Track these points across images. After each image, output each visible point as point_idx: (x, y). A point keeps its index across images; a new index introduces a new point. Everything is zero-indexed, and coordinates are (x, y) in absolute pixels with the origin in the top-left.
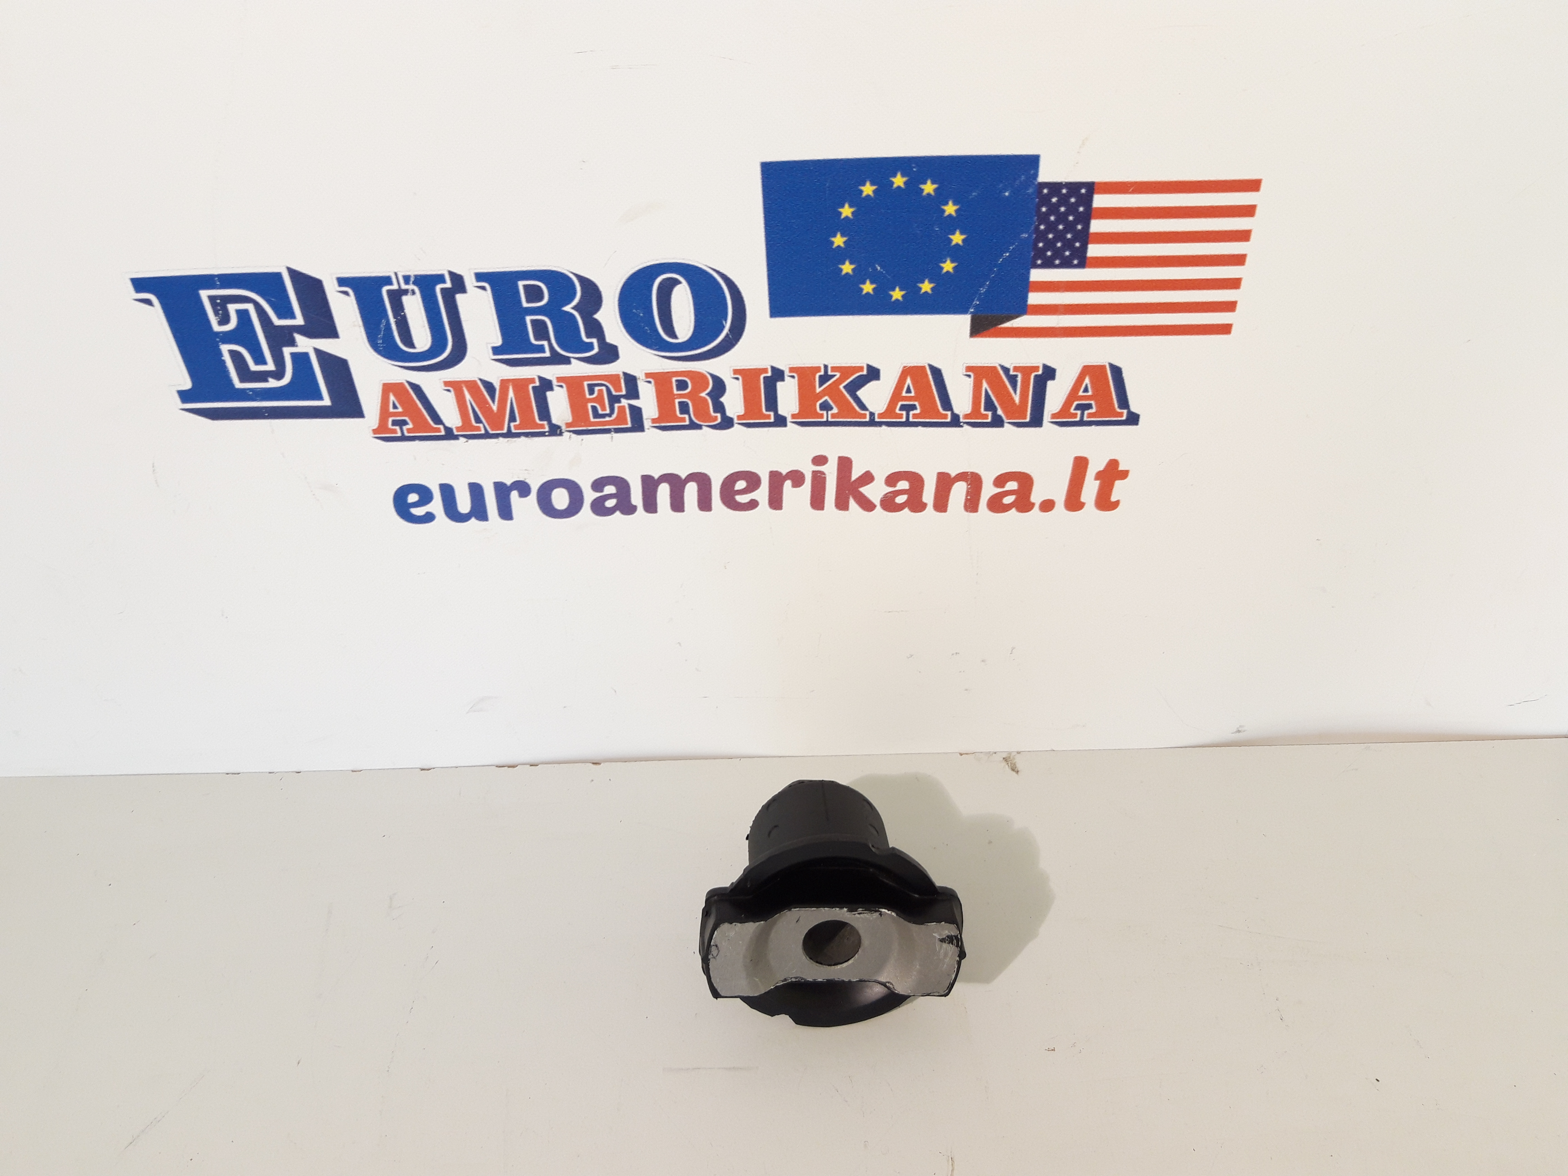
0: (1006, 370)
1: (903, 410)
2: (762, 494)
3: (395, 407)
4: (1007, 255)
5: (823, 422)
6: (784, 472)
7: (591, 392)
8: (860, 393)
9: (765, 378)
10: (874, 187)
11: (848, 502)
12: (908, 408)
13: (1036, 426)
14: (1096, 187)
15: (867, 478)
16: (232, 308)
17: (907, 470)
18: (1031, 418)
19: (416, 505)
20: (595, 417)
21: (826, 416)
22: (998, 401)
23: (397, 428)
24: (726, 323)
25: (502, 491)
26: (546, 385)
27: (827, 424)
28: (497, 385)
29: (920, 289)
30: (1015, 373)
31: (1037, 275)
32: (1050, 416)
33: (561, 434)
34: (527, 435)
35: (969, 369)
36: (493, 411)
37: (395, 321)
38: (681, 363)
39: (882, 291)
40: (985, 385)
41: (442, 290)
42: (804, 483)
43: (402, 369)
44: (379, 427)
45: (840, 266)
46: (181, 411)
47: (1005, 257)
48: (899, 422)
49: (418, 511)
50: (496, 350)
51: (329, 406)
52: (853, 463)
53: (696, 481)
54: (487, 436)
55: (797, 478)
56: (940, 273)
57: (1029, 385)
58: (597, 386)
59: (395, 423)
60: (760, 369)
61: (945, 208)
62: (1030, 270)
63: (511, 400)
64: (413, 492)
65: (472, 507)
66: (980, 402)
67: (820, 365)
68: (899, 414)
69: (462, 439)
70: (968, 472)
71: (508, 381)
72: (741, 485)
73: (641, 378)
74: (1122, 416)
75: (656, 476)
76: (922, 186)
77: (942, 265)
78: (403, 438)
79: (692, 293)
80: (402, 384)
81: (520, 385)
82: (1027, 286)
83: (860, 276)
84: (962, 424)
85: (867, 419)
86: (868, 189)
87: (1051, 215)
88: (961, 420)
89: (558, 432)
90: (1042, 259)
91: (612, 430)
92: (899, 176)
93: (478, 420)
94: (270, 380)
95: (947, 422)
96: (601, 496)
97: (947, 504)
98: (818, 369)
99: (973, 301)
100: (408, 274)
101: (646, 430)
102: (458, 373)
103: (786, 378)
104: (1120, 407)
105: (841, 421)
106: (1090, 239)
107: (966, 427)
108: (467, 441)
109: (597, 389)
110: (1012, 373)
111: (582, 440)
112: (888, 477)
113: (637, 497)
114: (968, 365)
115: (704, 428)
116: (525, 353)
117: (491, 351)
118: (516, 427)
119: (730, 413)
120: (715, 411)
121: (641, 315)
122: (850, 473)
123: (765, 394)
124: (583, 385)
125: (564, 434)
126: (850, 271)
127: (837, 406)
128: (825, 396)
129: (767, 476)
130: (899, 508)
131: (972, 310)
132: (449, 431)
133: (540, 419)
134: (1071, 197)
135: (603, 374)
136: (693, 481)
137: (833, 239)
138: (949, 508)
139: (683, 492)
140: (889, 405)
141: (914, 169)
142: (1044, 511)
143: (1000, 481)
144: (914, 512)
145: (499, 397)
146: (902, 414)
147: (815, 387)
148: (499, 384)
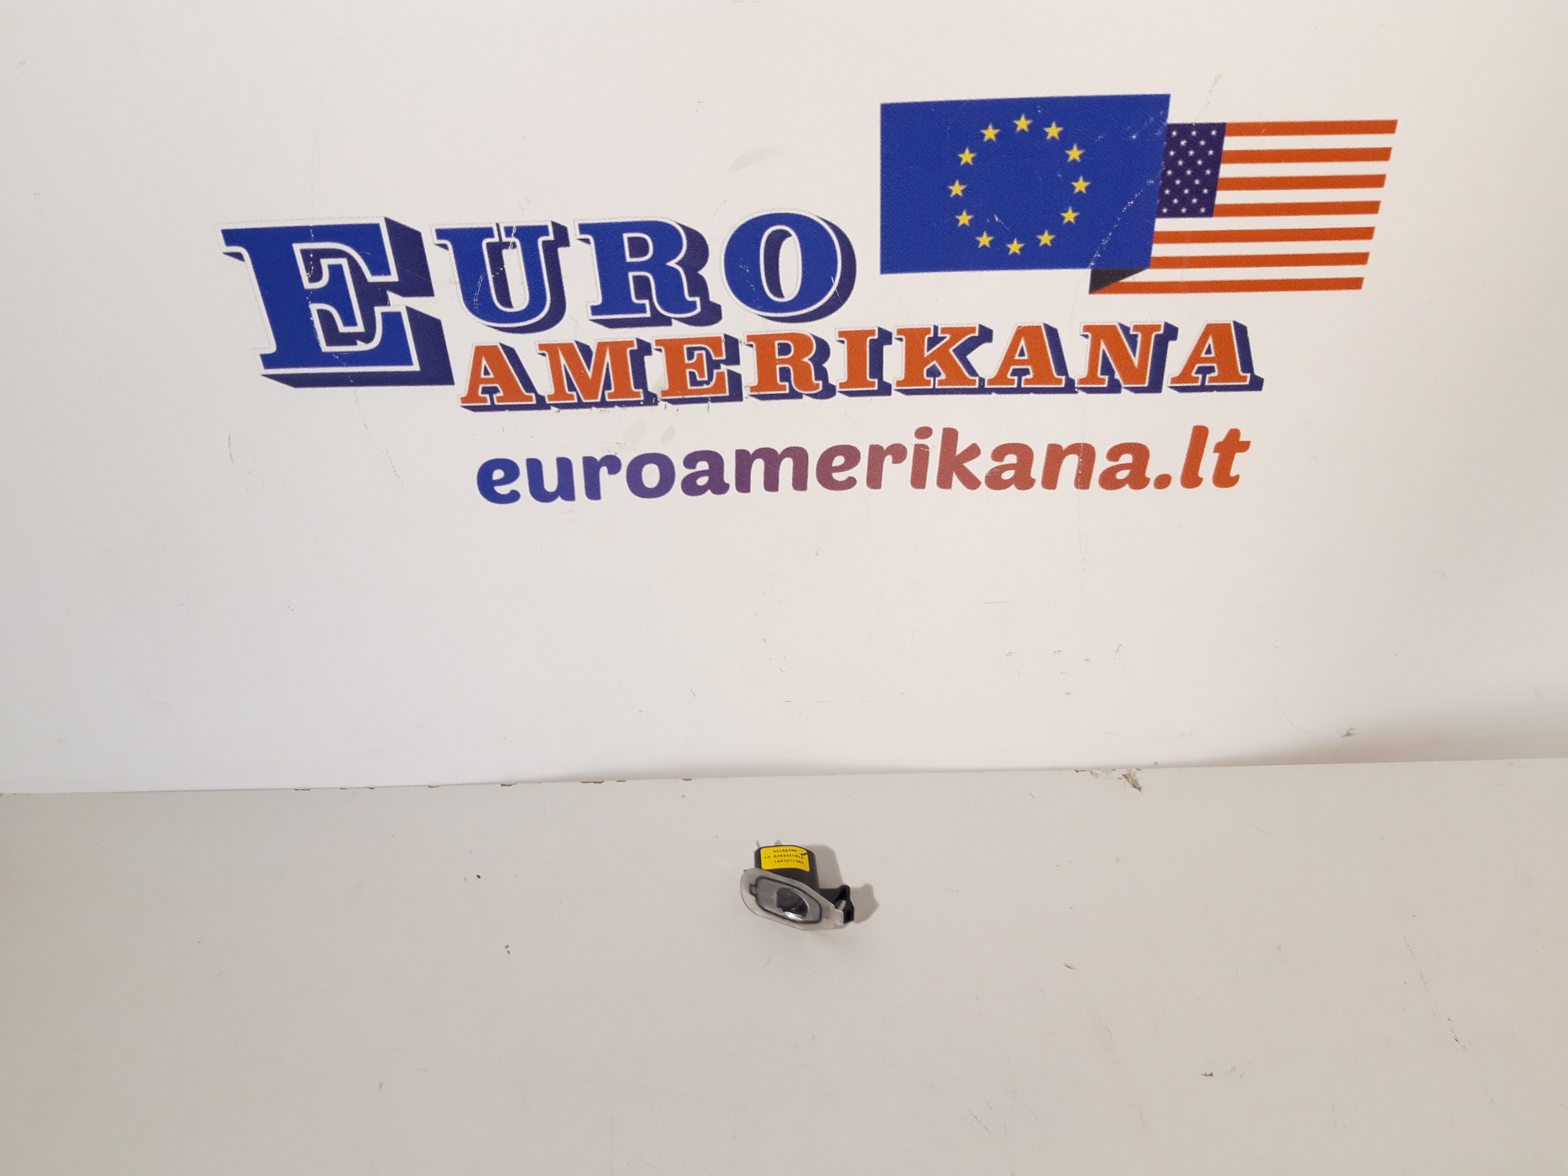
0: (1125, 329)
1: (1015, 375)
2: (860, 472)
3: (486, 373)
4: (1132, 203)
5: (929, 389)
6: (885, 447)
7: (691, 356)
8: (970, 357)
9: (871, 341)
10: (997, 131)
11: (951, 479)
12: (1020, 373)
13: (1155, 392)
14: (1227, 127)
15: (973, 451)
16: (325, 263)
17: (1015, 442)
18: (1150, 383)
19: (501, 482)
20: (692, 385)
21: (933, 383)
22: (1116, 364)
23: (487, 396)
24: (834, 280)
25: (591, 466)
26: (644, 348)
27: (934, 392)
28: (594, 350)
29: (1040, 241)
30: (1135, 333)
31: (1162, 225)
32: (1169, 380)
33: (656, 403)
34: (620, 404)
35: (1087, 328)
36: (587, 376)
37: (493, 277)
38: (785, 324)
39: (1000, 244)
40: (1103, 346)
41: (544, 242)
42: (905, 458)
43: (497, 330)
44: (468, 394)
45: (957, 217)
46: (263, 377)
47: (1129, 205)
48: (1011, 388)
49: (502, 490)
50: (595, 310)
51: (418, 372)
52: (959, 435)
53: (792, 457)
54: (580, 405)
55: (898, 452)
56: (1061, 225)
57: (1149, 345)
58: (696, 350)
59: (485, 391)
60: (866, 332)
61: (1069, 152)
62: (1155, 219)
63: (608, 366)
64: (498, 468)
65: (559, 486)
66: (1097, 365)
67: (930, 327)
68: (1010, 379)
69: (554, 409)
70: (1079, 444)
71: (606, 343)
72: (839, 461)
73: (743, 341)
74: (1245, 381)
75: (751, 452)
76: (1047, 130)
77: (1063, 214)
78: (493, 408)
79: (801, 247)
80: (496, 347)
81: (617, 348)
82: (1150, 237)
83: (976, 228)
84: (1076, 390)
85: (977, 386)
86: (990, 133)
87: (1178, 160)
88: (1076, 385)
89: (654, 402)
90: (1168, 208)
91: (710, 399)
92: (1023, 118)
93: (571, 387)
94: (358, 342)
95: (1062, 388)
96: (693, 473)
97: (1057, 480)
98: (927, 331)
99: (1094, 253)
100: (509, 225)
101: (744, 399)
102: (554, 335)
103: (894, 341)
104: (1243, 370)
105: (948, 389)
106: (1219, 184)
107: (1081, 393)
108: (559, 411)
109: (696, 353)
110: (1132, 332)
111: (678, 410)
112: (995, 450)
113: (729, 475)
114: (1085, 324)
115: (804, 396)
116: (625, 313)
117: (590, 311)
118: (610, 396)
119: (832, 380)
120: (817, 379)
121: (748, 271)
122: (956, 446)
123: (870, 359)
124: (682, 348)
125: (659, 403)
126: (967, 223)
127: (945, 371)
128: (932, 360)
129: (868, 450)
130: (1004, 485)
131: (1093, 264)
132: (540, 399)
133: (636, 387)
134: (1201, 139)
135: (704, 336)
136: (789, 457)
137: (951, 187)
138: (1058, 485)
139: (778, 469)
140: (1000, 370)
141: (1040, 111)
142: (1159, 488)
143: (1115, 453)
144: (1020, 489)
145: (595, 362)
146: (1014, 380)
147: (923, 351)
148: (596, 347)
